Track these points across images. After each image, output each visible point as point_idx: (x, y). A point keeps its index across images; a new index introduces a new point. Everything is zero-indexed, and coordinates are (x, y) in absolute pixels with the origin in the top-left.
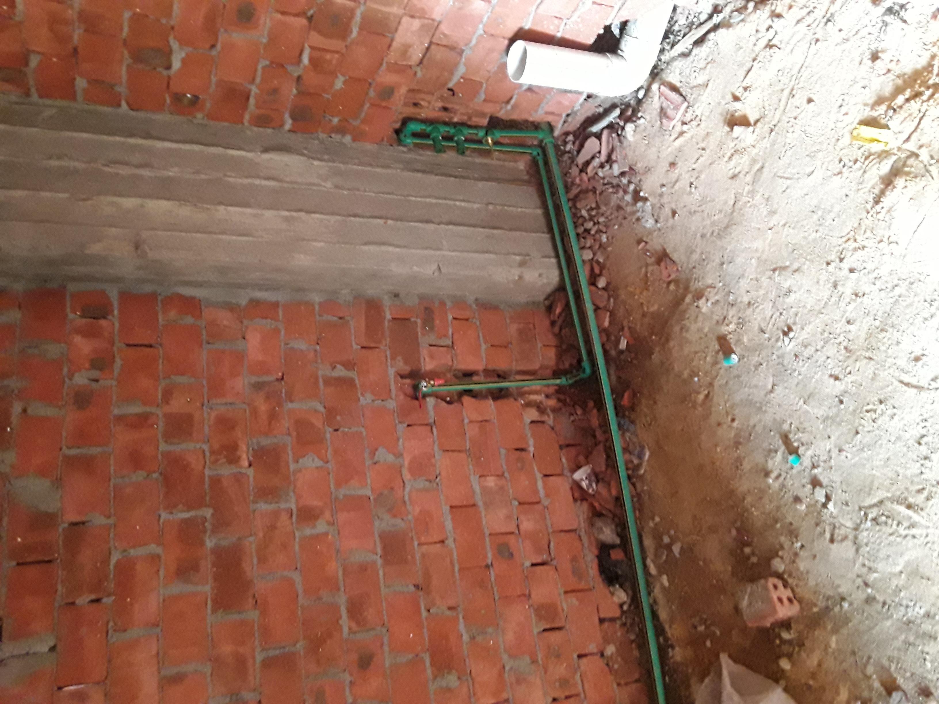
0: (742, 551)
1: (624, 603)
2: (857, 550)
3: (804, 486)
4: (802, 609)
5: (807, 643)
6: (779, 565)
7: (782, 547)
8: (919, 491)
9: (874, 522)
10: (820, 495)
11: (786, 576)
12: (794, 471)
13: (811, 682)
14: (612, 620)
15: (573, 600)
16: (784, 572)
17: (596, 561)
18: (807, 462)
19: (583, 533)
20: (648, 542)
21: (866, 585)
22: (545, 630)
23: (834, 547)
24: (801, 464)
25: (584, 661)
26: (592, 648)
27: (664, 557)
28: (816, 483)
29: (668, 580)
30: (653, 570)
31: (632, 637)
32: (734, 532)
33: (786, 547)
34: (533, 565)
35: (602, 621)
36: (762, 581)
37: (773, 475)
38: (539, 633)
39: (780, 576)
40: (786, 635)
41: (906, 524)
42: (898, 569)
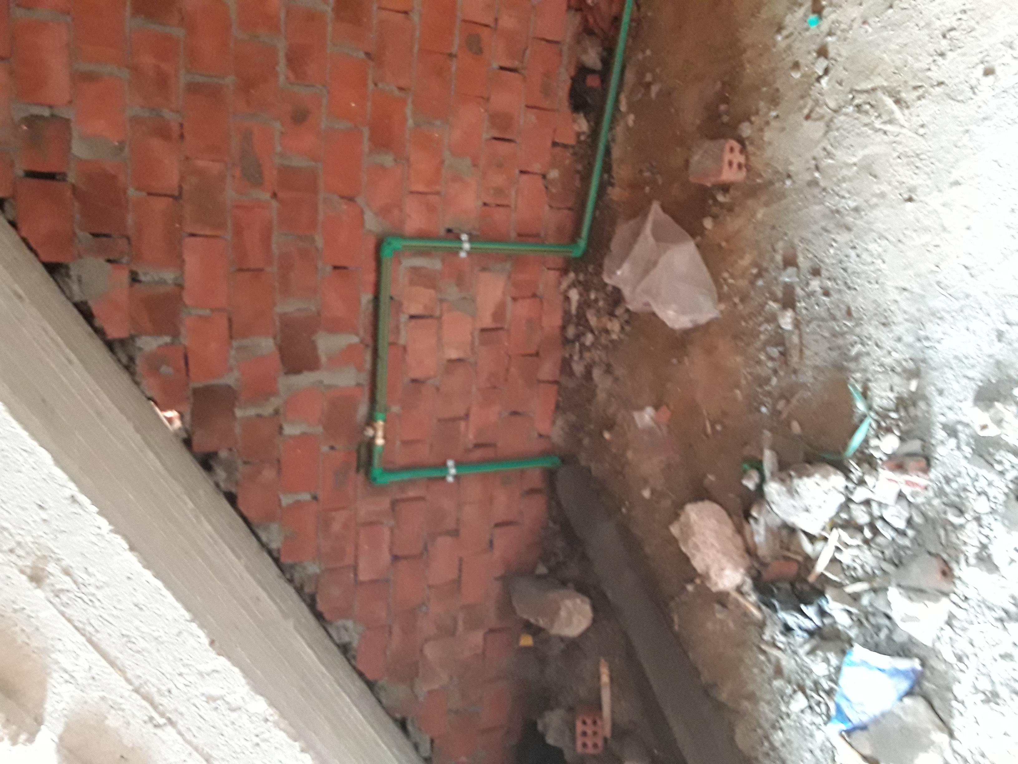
0: (717, 106)
1: (584, 133)
2: (826, 133)
3: (809, 53)
4: (747, 177)
5: (737, 209)
6: (746, 130)
7: (757, 113)
8: (916, 88)
9: (856, 109)
10: (820, 66)
11: (747, 143)
12: (808, 34)
13: (724, 244)
14: (565, 146)
15: (532, 117)
16: (748, 138)
17: (569, 82)
18: (825, 26)
19: (565, 49)
20: (630, 76)
21: (817, 168)
22: (495, 139)
23: (807, 124)
24: (818, 27)
25: (525, 177)
26: (537, 167)
27: (640, 96)
28: (823, 52)
29: (635, 122)
30: (623, 107)
31: (579, 167)
32: (719, 85)
33: (761, 113)
34: (502, 68)
35: (555, 144)
36: (722, 141)
37: (785, 33)
38: (488, 140)
39: (741, 141)
40: (721, 198)
41: (885, 118)
42: (854, 160)
